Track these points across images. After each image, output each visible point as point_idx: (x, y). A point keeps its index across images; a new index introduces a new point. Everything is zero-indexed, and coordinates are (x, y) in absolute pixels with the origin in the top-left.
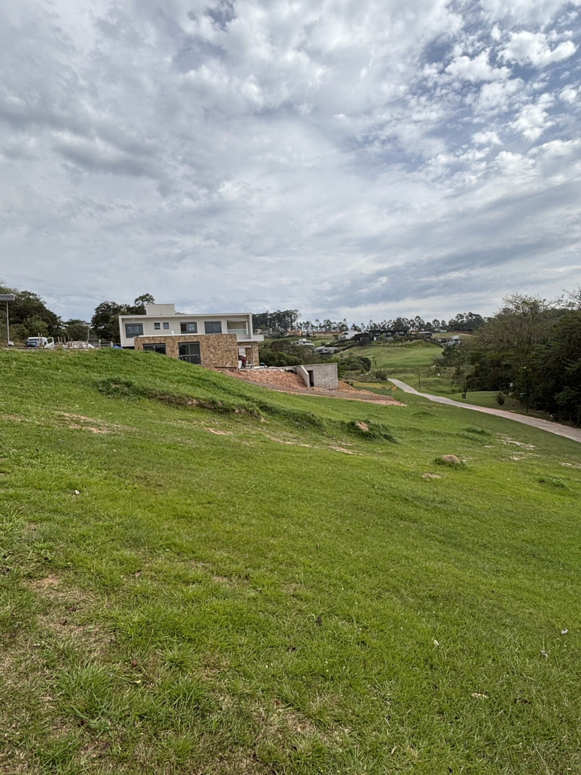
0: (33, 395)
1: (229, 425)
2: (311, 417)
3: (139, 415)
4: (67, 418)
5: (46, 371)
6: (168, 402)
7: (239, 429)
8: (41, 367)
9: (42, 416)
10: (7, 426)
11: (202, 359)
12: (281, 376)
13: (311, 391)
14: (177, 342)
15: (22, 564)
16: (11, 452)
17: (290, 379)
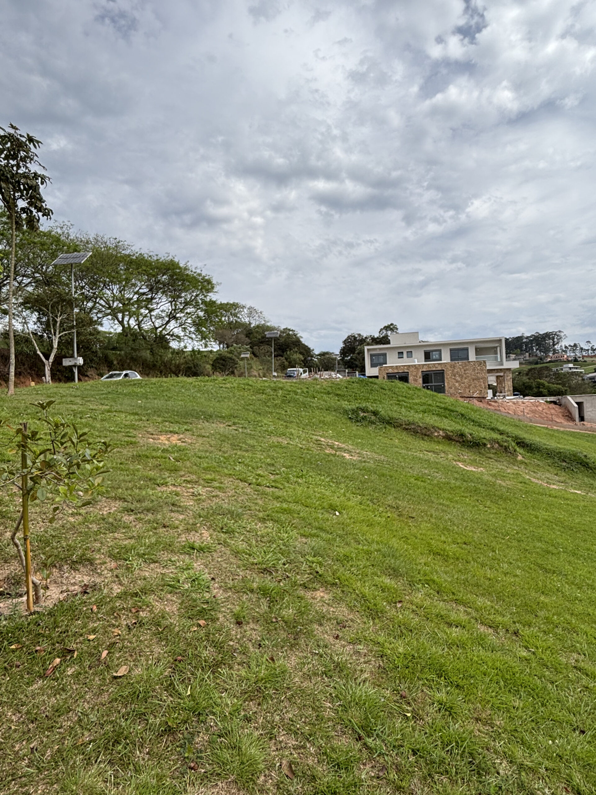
0: (295, 420)
1: (480, 460)
2: (583, 457)
3: (386, 443)
4: (323, 443)
5: (305, 399)
6: (414, 432)
7: (491, 466)
8: (301, 395)
9: (303, 440)
10: (276, 446)
11: (446, 388)
12: (540, 408)
13: (581, 427)
14: (421, 370)
15: (298, 573)
16: (281, 470)
17: (553, 411)
